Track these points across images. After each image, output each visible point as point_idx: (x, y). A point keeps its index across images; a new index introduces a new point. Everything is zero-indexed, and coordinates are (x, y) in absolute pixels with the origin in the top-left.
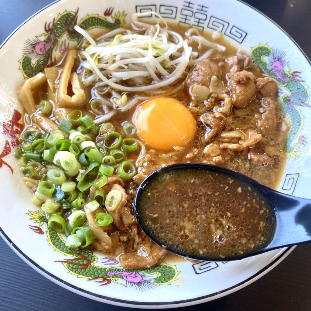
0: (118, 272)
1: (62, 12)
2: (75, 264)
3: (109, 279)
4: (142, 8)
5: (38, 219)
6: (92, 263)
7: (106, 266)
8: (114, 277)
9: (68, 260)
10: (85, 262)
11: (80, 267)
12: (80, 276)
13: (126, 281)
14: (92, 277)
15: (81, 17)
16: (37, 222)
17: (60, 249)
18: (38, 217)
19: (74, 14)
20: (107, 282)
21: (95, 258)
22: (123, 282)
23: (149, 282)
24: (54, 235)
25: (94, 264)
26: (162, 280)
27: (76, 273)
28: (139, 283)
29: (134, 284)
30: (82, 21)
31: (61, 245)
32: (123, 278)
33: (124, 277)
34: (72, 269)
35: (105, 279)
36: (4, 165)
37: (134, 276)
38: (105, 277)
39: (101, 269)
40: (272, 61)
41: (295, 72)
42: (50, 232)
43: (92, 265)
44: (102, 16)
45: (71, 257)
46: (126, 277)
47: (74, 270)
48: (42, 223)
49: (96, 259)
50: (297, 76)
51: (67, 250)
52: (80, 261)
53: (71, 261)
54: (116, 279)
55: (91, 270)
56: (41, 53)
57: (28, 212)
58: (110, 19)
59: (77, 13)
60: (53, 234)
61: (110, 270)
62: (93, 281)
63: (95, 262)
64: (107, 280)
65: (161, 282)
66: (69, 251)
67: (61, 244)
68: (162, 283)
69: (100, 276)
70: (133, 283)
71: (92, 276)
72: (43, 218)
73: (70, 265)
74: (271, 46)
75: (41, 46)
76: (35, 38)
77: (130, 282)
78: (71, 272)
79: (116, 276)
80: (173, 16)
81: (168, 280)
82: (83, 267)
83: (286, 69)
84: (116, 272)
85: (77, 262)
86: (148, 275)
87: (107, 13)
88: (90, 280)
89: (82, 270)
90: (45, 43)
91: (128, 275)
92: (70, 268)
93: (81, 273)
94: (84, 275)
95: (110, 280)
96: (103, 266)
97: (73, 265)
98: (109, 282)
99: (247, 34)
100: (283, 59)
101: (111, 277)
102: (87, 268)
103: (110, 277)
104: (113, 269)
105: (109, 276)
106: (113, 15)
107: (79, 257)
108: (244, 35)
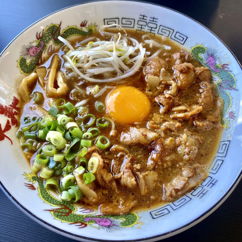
0: (93, 218)
1: (49, 24)
4: (109, 20)
7: (84, 214)
8: (89, 221)
9: (54, 209)
10: (67, 211)
11: (63, 214)
12: (63, 221)
13: (99, 224)
15: (63, 28)
16: (31, 181)
17: (48, 201)
18: (31, 177)
19: (58, 26)
20: (84, 225)
21: (75, 207)
22: (97, 225)
23: (117, 225)
24: (44, 191)
25: (75, 213)
26: (127, 223)
27: (60, 219)
28: (109, 227)
30: (64, 31)
32: (96, 223)
33: (97, 222)
35: (82, 224)
36: (5, 138)
37: (105, 221)
38: (83, 222)
39: (79, 216)
40: (207, 57)
41: (224, 65)
42: (40, 188)
43: (73, 213)
44: (79, 27)
45: (56, 207)
46: (99, 222)
47: (58, 217)
48: (34, 181)
49: (75, 209)
50: (226, 67)
51: (54, 202)
52: (63, 210)
53: (57, 210)
54: (91, 223)
55: (72, 217)
56: (34, 55)
57: (24, 174)
58: (85, 29)
59: (60, 25)
60: (42, 190)
61: (87, 217)
62: (74, 225)
63: (75, 211)
65: (126, 225)
67: (49, 197)
69: (79, 221)
70: (105, 226)
71: (73, 221)
72: (35, 178)
73: (56, 213)
74: (205, 46)
75: (34, 49)
76: (29, 44)
77: (102, 225)
78: (56, 218)
80: (132, 26)
81: (131, 223)
82: (66, 214)
83: (218, 63)
84: (91, 218)
85: (61, 211)
86: (115, 220)
87: (83, 25)
88: (71, 224)
89: (65, 217)
91: (100, 220)
92: (55, 215)
93: (64, 219)
94: (66, 221)
95: (87, 224)
96: (81, 214)
97: (58, 213)
99: (187, 38)
100: (215, 55)
101: (87, 222)
102: (69, 215)
104: (89, 216)
105: (86, 221)
106: (87, 26)
107: (63, 207)
108: (185, 38)
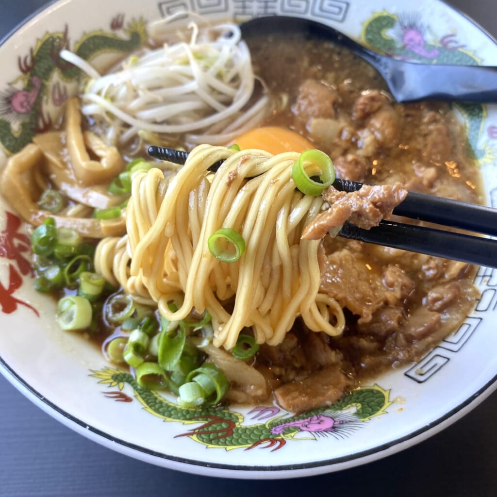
0: (287, 424)
2: (209, 433)
3: (280, 438)
4: (169, 5)
5: (112, 381)
6: (237, 424)
7: (263, 422)
8: (285, 432)
9: (195, 430)
10: (224, 425)
11: (220, 434)
12: (229, 448)
13: (310, 432)
14: (249, 444)
16: (113, 385)
17: (172, 417)
18: (110, 377)
19: (61, 35)
20: (278, 443)
21: (236, 414)
22: (305, 434)
23: (350, 421)
24: (151, 399)
25: (241, 424)
26: (369, 411)
27: (220, 445)
28: (334, 429)
29: (326, 431)
31: (170, 411)
32: (301, 430)
33: (302, 428)
34: (210, 441)
35: (273, 442)
36: (19, 306)
37: (319, 421)
38: (271, 437)
39: (257, 428)
40: (402, 32)
41: (445, 38)
42: (143, 396)
43: (239, 426)
44: (107, 31)
45: (197, 424)
46: (306, 426)
47: (213, 442)
48: (121, 384)
49: (239, 417)
50: (451, 41)
51: (185, 416)
52: (214, 426)
53: (201, 430)
54: (292, 434)
55: (241, 435)
56: (23, 110)
57: (91, 373)
58: (122, 35)
59: (66, 33)
61: (273, 425)
62: (256, 449)
63: (240, 420)
64: (276, 440)
65: (368, 415)
66: (188, 416)
67: (170, 409)
68: (370, 415)
69: (262, 438)
70: (324, 431)
71: (249, 441)
73: (203, 436)
74: (393, 10)
75: (20, 98)
76: (7, 87)
77: (318, 431)
78: (210, 446)
79: (288, 431)
80: (223, 6)
81: (379, 408)
82: (225, 433)
83: (429, 38)
84: (284, 425)
85: (210, 429)
86: (339, 412)
87: (116, 24)
88: (249, 448)
89: (228, 438)
90: (25, 93)
91: (307, 423)
92: (205, 440)
93: (233, 441)
94: (235, 445)
95: (282, 439)
96: (257, 423)
97: (208, 434)
98: (283, 442)
99: (348, 4)
100: (419, 24)
101: (282, 435)
102: (233, 433)
103: (279, 435)
104: (276, 422)
105: (277, 433)
107: (210, 420)
108: (344, 6)
